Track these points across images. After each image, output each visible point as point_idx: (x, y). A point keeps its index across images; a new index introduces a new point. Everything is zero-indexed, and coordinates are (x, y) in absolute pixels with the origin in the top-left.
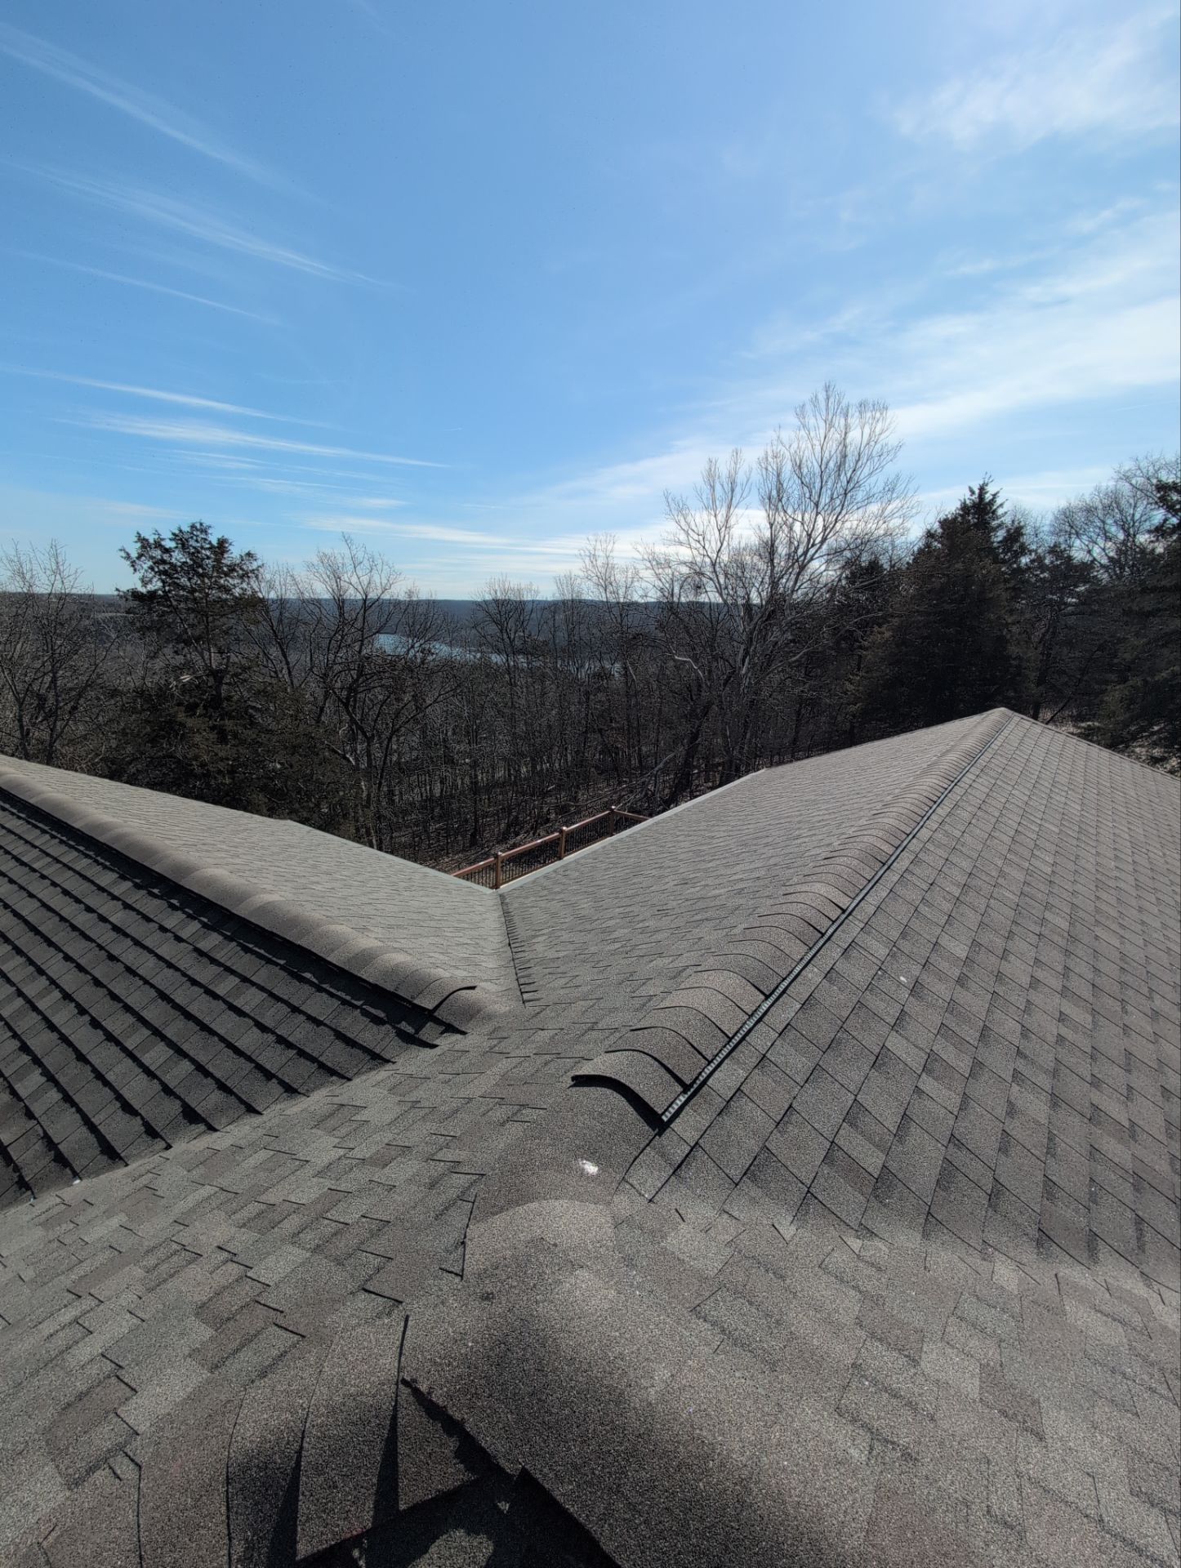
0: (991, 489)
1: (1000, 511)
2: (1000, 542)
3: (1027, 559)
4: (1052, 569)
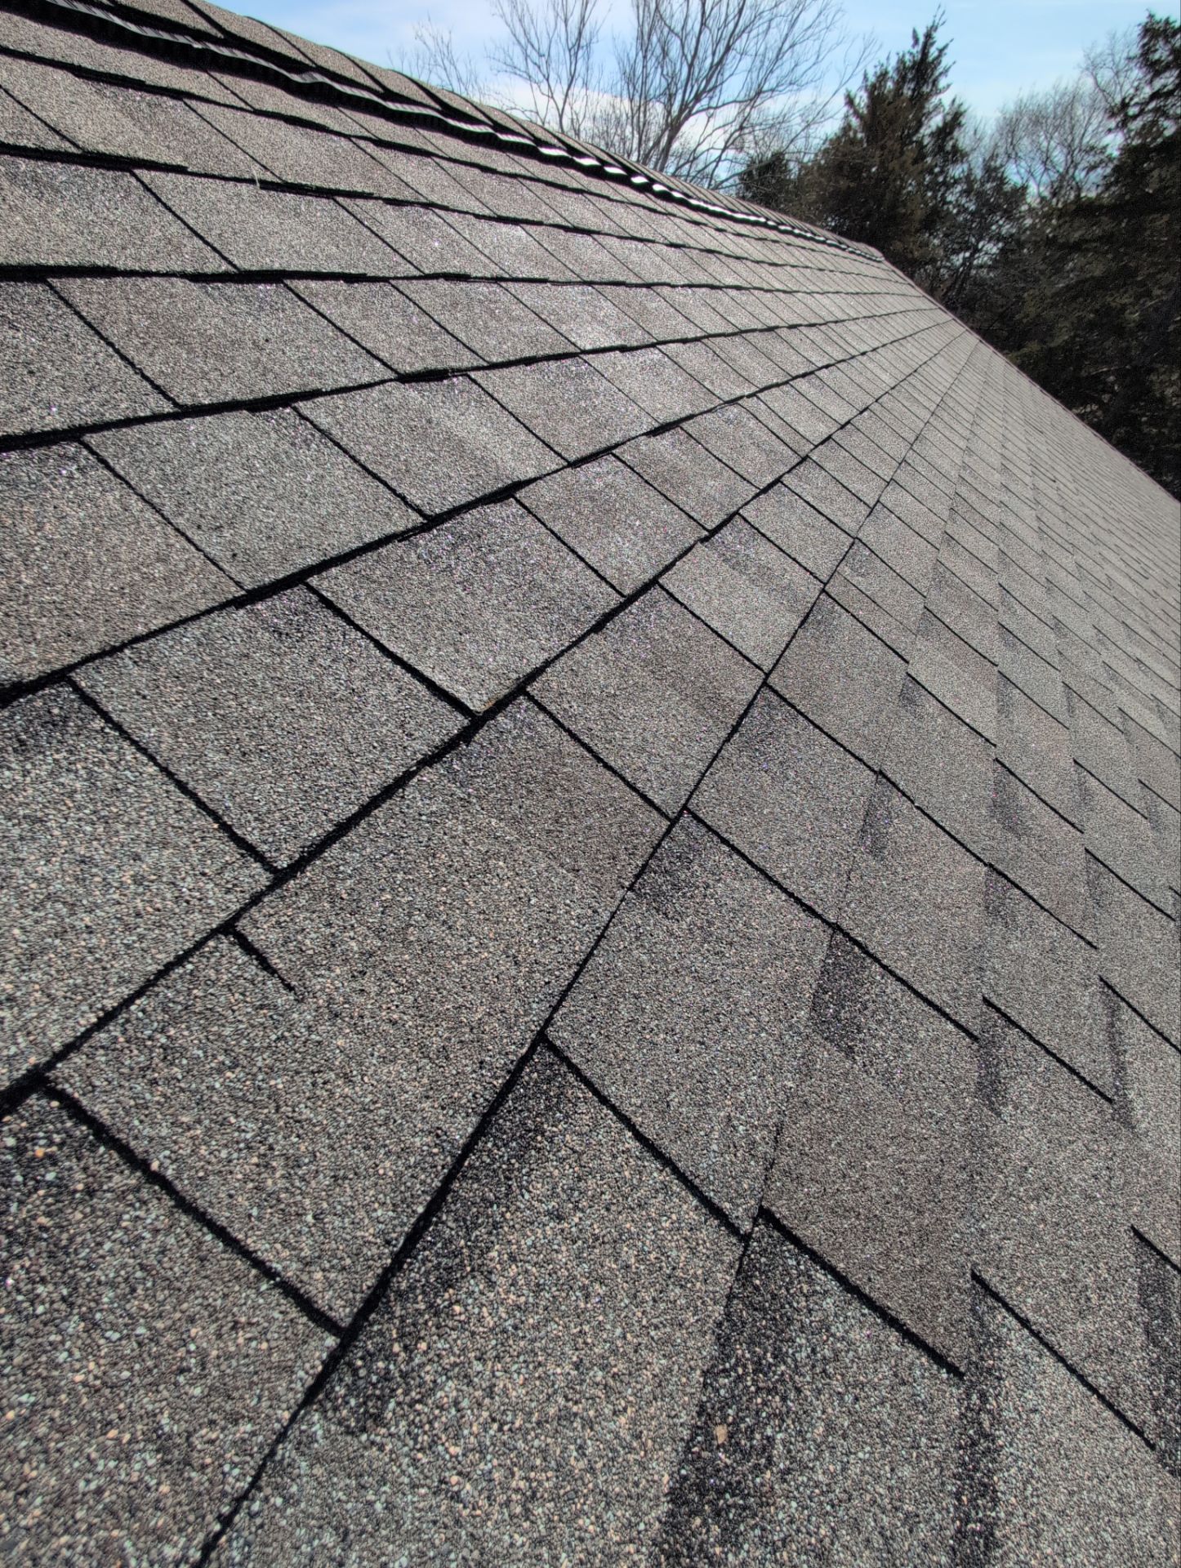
2: (932, 134)
3: (957, 171)
4: (980, 195)
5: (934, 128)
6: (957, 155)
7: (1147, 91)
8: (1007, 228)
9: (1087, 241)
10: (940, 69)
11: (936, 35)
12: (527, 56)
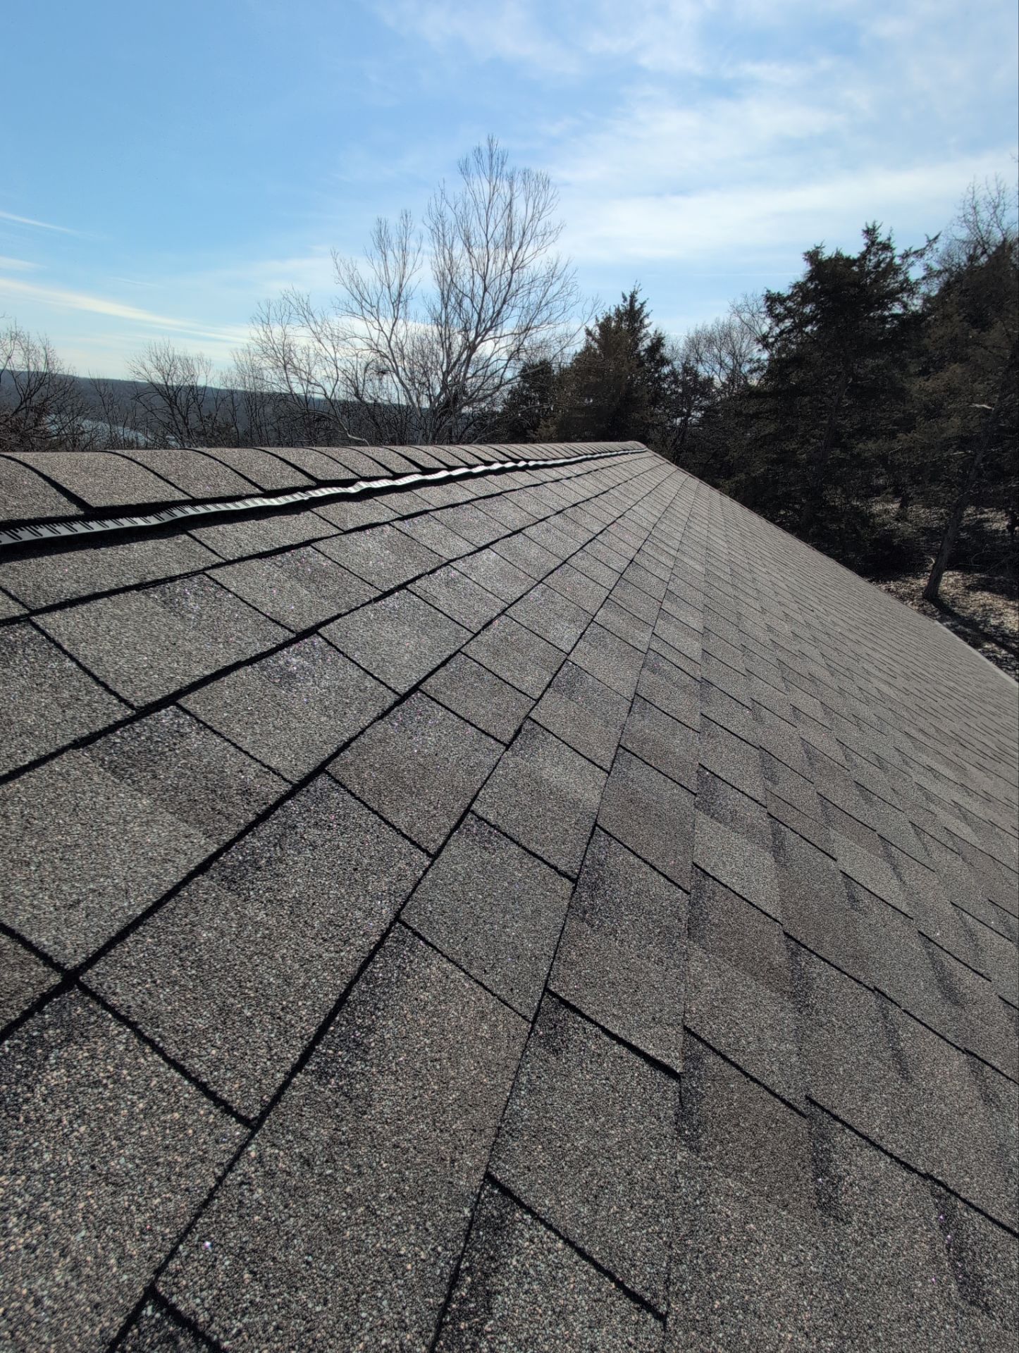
0: (640, 298)
1: (646, 322)
2: (645, 350)
3: (666, 370)
4: (684, 384)
5: (646, 347)
6: (664, 361)
7: (777, 330)
8: (706, 403)
9: (761, 413)
10: (644, 314)
11: (637, 296)
12: (362, 307)
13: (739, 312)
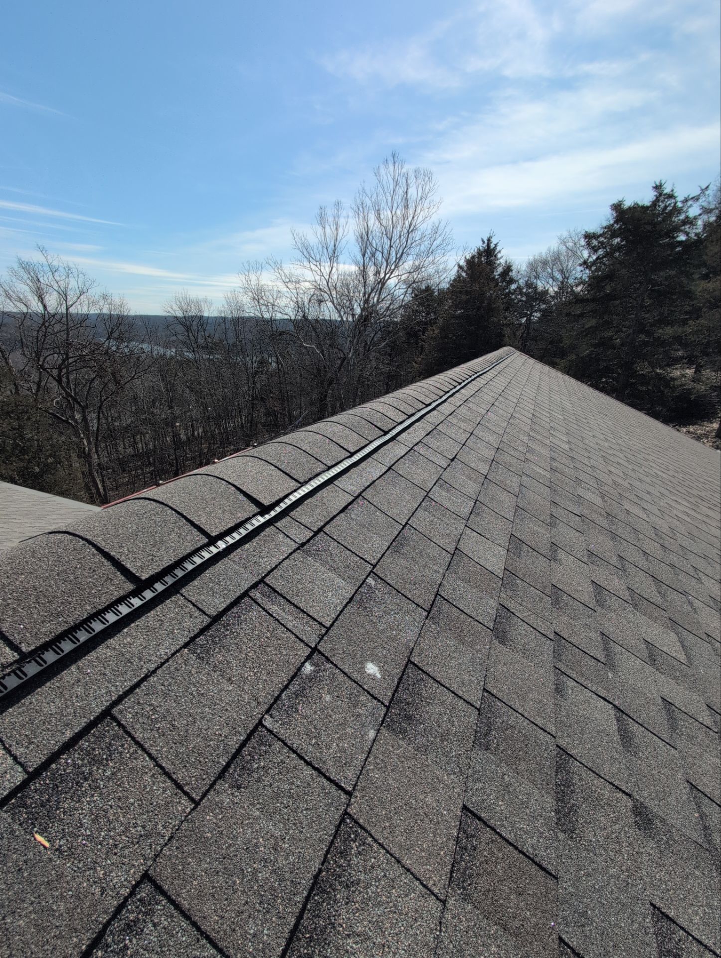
0: (494, 241)
1: (499, 256)
2: (499, 275)
3: (513, 287)
4: (527, 294)
5: (499, 272)
6: (512, 281)
7: (594, 257)
8: (543, 306)
9: (585, 313)
10: (497, 251)
11: (492, 240)
13: (565, 242)
